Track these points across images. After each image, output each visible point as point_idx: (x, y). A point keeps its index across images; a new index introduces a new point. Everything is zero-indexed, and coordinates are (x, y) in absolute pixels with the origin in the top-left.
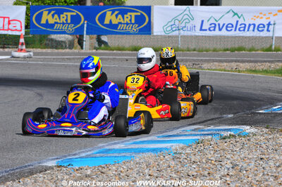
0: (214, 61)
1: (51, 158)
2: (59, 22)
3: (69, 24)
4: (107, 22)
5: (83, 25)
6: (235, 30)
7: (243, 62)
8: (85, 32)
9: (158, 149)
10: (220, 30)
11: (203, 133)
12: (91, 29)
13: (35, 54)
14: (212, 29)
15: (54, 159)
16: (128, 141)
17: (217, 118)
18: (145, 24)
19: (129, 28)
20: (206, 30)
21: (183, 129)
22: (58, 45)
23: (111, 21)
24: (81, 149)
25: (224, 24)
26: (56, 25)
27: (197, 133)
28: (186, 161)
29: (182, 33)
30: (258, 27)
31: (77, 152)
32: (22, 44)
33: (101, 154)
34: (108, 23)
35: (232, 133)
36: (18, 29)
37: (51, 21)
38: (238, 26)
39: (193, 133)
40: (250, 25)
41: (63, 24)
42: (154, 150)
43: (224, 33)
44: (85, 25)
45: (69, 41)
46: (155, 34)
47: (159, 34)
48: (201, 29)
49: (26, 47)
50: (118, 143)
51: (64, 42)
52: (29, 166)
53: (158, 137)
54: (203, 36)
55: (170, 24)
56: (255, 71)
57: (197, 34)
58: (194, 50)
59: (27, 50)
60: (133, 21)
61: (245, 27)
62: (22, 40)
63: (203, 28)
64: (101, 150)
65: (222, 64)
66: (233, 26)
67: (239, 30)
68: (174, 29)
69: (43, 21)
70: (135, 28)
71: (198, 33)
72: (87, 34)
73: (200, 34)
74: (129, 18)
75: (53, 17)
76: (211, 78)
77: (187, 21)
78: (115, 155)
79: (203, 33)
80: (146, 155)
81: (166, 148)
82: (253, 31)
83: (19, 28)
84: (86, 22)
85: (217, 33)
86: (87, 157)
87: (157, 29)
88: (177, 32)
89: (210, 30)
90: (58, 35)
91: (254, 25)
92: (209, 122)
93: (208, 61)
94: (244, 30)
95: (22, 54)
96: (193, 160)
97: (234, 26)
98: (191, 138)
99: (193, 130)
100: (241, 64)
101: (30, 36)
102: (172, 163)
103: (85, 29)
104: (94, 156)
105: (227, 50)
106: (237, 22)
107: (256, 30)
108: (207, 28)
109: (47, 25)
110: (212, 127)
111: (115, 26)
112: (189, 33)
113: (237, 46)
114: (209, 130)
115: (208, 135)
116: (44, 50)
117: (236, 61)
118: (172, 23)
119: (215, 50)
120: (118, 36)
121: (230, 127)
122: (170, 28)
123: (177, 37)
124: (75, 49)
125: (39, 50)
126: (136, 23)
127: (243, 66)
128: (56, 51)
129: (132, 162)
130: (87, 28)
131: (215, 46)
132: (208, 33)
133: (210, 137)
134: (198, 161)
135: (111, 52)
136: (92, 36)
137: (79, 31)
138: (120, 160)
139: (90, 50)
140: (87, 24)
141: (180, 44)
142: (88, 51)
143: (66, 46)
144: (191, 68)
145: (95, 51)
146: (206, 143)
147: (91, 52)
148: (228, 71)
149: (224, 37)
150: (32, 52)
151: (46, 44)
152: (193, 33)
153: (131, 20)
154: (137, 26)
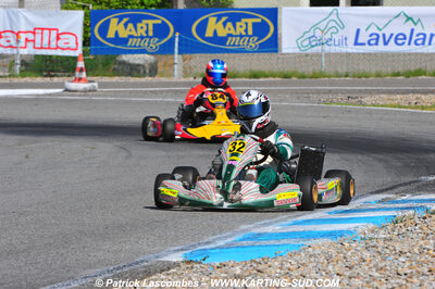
0: (379, 92)
1: (172, 248)
2: (135, 35)
3: (151, 38)
5: (173, 39)
6: (409, 44)
7: (425, 92)
8: (176, 50)
9: (335, 232)
10: (386, 43)
11: (397, 205)
12: (187, 45)
13: (101, 85)
14: (373, 42)
15: (178, 250)
16: (285, 220)
17: (413, 182)
18: (269, 36)
19: (243, 43)
20: (363, 44)
21: (364, 200)
22: (133, 70)
23: (215, 32)
24: (214, 235)
25: (392, 35)
26: (131, 40)
27: (387, 206)
28: (388, 251)
29: (327, 48)
31: (211, 238)
32: (81, 70)
33: (251, 242)
34: (211, 35)
36: (72, 47)
37: (123, 34)
38: (414, 38)
39: (381, 205)
40: (432, 36)
41: (142, 37)
42: (331, 234)
43: (392, 47)
44: (177, 40)
45: (150, 64)
46: (284, 51)
47: (291, 51)
48: (356, 43)
49: (87, 75)
50: (270, 224)
51: (143, 66)
52: (142, 261)
53: (330, 213)
54: (359, 54)
55: (307, 35)
57: (350, 50)
58: (346, 76)
59: (89, 78)
60: (250, 32)
61: (424, 39)
62: (81, 64)
63: (360, 41)
64: (247, 234)
65: (393, 97)
66: (405, 38)
67: (416, 44)
68: (313, 43)
69: (111, 34)
70: (254, 43)
71: (352, 49)
72: (180, 53)
73: (355, 51)
74: (244, 28)
75: (126, 28)
76: (382, 119)
77: (334, 30)
78: (272, 242)
79: (360, 49)
80: (320, 241)
81: (349, 232)
83: (74, 46)
84: (177, 34)
85: (381, 48)
86: (229, 246)
87: (288, 44)
88: (319, 47)
89: (369, 44)
90: (135, 55)
92: (402, 188)
93: (370, 92)
94: (423, 44)
95: (81, 86)
96: (398, 249)
97: (408, 37)
98: (382, 214)
99: (380, 202)
100: (423, 97)
101: (91, 57)
102: (367, 255)
103: (176, 45)
104: (239, 244)
105: (398, 74)
106: (413, 30)
108: (366, 41)
109: (117, 40)
110: (408, 197)
111: (223, 40)
112: (338, 49)
113: (413, 68)
114: (404, 201)
115: (407, 208)
116: (116, 79)
117: (413, 92)
118: (311, 34)
119: (378, 75)
120: (232, 55)
122: (307, 42)
123: (319, 55)
124: (162, 76)
125: (106, 79)
126: (254, 35)
127: (426, 99)
128: (132, 80)
129: (303, 254)
130: (179, 44)
131: (378, 69)
132: (367, 49)
133: (411, 212)
134: (406, 250)
136: (188, 55)
137: (167, 49)
138: (282, 250)
139: (184, 77)
140: (180, 37)
141: (324, 66)
142: (182, 80)
143: (145, 72)
144: (346, 104)
145: (191, 79)
146: (409, 222)
147: (186, 80)
148: (405, 107)
149: (393, 55)
150: (96, 83)
151: (114, 69)
152: (344, 50)
153: (246, 31)
154: (256, 39)
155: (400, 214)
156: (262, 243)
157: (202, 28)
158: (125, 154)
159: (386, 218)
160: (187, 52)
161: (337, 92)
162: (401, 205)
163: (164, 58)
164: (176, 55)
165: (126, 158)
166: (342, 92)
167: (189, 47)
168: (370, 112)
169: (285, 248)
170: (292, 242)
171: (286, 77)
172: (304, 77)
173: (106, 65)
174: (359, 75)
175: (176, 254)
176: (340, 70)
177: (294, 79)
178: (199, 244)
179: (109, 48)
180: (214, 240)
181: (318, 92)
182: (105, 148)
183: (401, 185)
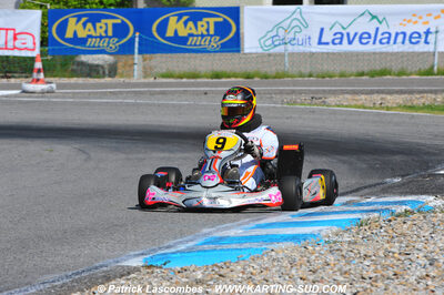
0: (343, 92)
1: (132, 253)
2: (94, 34)
3: (110, 38)
4: (170, 33)
5: (133, 39)
6: (374, 43)
7: (390, 93)
8: (136, 50)
9: (298, 235)
10: (350, 43)
11: (361, 208)
12: (146, 45)
13: (60, 86)
14: (336, 41)
15: (138, 255)
16: (248, 223)
17: (378, 184)
18: (231, 35)
19: (205, 43)
20: (327, 44)
22: (93, 71)
23: (176, 32)
24: (175, 238)
25: (356, 34)
26: (90, 40)
27: (352, 208)
28: (352, 255)
29: (290, 48)
30: (411, 37)
31: (171, 242)
32: (39, 71)
33: (212, 246)
34: (172, 35)
35: (408, 208)
36: (30, 47)
37: (82, 34)
38: (379, 37)
39: (345, 208)
40: (397, 34)
41: (101, 37)
42: (294, 238)
43: (356, 47)
44: (137, 39)
45: (110, 65)
46: (246, 51)
47: (254, 51)
48: (320, 43)
49: (45, 76)
51: (102, 67)
52: (101, 266)
53: (293, 216)
54: (323, 53)
55: (270, 35)
56: (412, 108)
57: (314, 50)
58: (310, 76)
59: (47, 79)
60: (212, 32)
61: (389, 38)
62: (38, 65)
63: (324, 40)
64: (208, 238)
65: (357, 97)
66: (370, 37)
67: (381, 43)
68: (277, 43)
69: (69, 34)
70: (216, 42)
71: (316, 48)
72: (140, 52)
73: (318, 50)
74: (206, 27)
75: (84, 28)
76: (345, 120)
77: (297, 29)
78: (234, 246)
80: (283, 245)
81: (313, 235)
82: (403, 43)
84: (137, 34)
85: (345, 47)
86: (190, 250)
87: (251, 42)
88: (282, 47)
89: (334, 43)
90: (94, 56)
91: (404, 34)
92: (367, 191)
93: (334, 93)
94: (388, 43)
95: (39, 87)
96: (363, 253)
97: (373, 36)
98: (346, 216)
99: (344, 204)
100: (389, 97)
101: (49, 58)
102: (331, 259)
103: (137, 45)
104: (200, 248)
105: (362, 74)
106: (377, 29)
107: (407, 41)
108: (330, 40)
109: (76, 40)
110: (372, 199)
111: (184, 40)
112: (301, 49)
113: (378, 68)
114: (369, 204)
115: (372, 211)
116: (73, 80)
117: (378, 92)
118: (274, 33)
119: (342, 75)
120: (194, 55)
121: (403, 198)
122: (269, 42)
123: (281, 55)
124: (122, 76)
125: (65, 80)
126: (216, 34)
127: (391, 99)
128: (91, 81)
129: (266, 258)
130: (140, 44)
131: (342, 69)
132: (331, 48)
133: (376, 215)
134: (371, 254)
135: (179, 80)
136: (148, 56)
137: (127, 49)
138: (245, 254)
139: (145, 77)
140: (140, 37)
141: (287, 66)
142: (143, 80)
143: (104, 72)
144: (310, 104)
145: (152, 80)
146: (373, 225)
147: (146, 81)
148: (370, 108)
149: (357, 54)
150: (53, 83)
151: (72, 70)
152: (307, 49)
153: (208, 30)
154: (218, 38)
155: (365, 217)
156: (225, 247)
157: (163, 28)
158: (84, 157)
159: (351, 221)
160: (147, 52)
161: (300, 92)
162: (366, 208)
163: (123, 59)
164: (136, 55)
165: (86, 160)
166: (305, 92)
167: (149, 47)
168: (335, 112)
169: (247, 252)
170: (255, 245)
171: (248, 78)
172: (266, 78)
173: (64, 65)
174: (322, 75)
175: (136, 259)
176: (303, 70)
177: (256, 79)
178: (160, 248)
179: (67, 49)
180: (176, 244)
181: (281, 92)
182: (63, 150)
183: (365, 187)
